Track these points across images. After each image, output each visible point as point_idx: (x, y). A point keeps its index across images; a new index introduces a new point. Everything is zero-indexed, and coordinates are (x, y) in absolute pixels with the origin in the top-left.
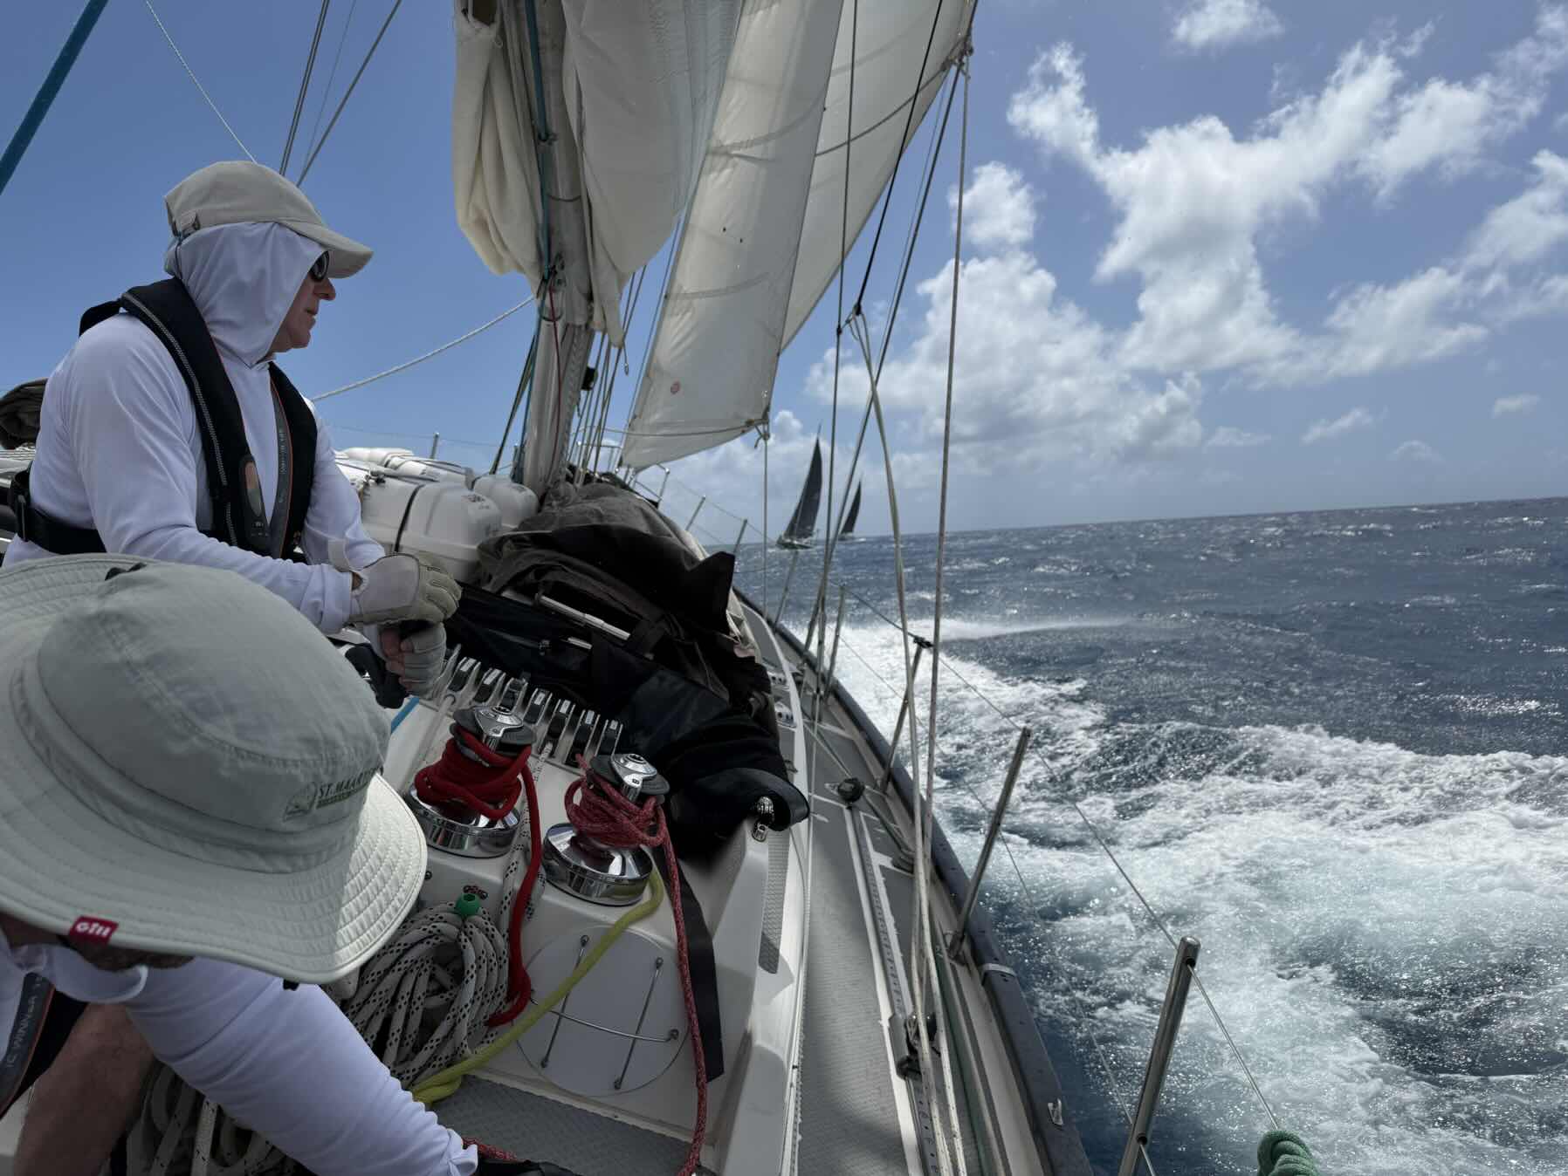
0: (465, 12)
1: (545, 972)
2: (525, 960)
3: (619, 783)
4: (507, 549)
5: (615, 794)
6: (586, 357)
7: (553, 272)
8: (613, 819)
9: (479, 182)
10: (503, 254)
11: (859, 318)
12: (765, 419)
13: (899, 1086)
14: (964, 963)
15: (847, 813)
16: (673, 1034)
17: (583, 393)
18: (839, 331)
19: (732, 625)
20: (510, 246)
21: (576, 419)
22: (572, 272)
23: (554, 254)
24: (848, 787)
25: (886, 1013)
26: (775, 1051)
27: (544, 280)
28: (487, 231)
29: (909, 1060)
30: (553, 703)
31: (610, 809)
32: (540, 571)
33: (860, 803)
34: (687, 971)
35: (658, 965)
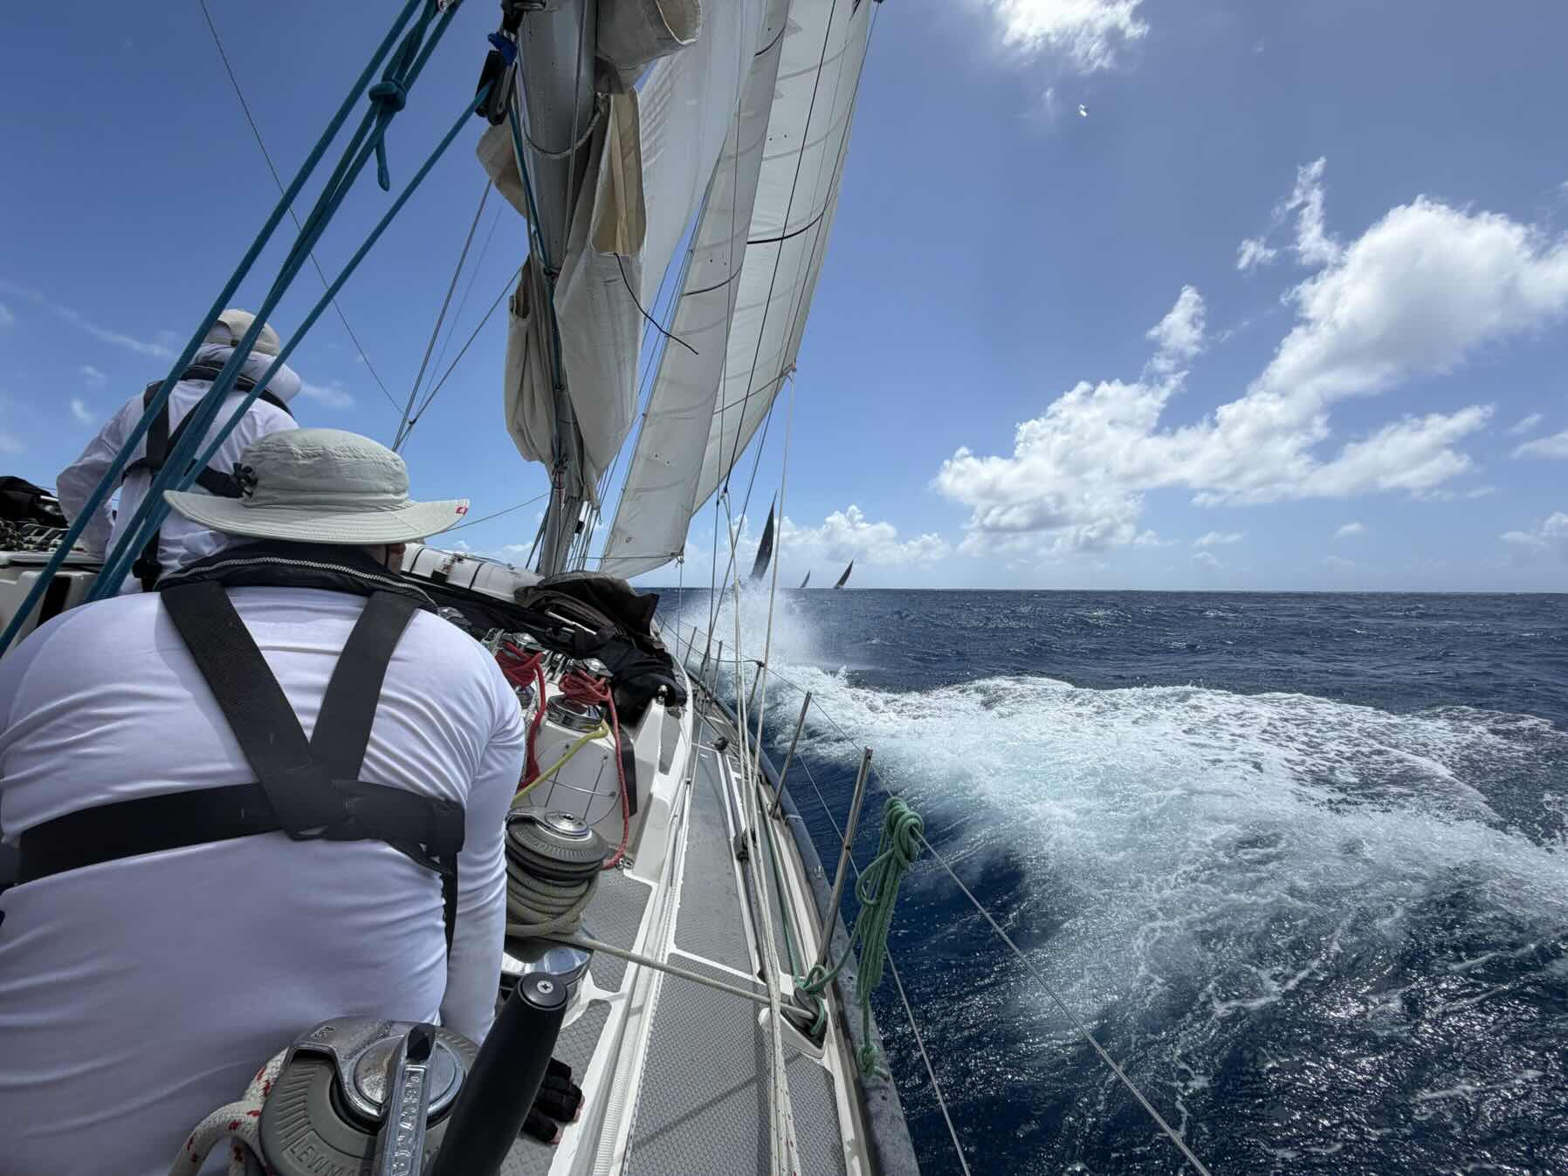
0: (512, 310)
1: (545, 763)
2: (536, 757)
3: (587, 670)
4: (530, 592)
5: (585, 674)
6: (578, 516)
7: (561, 462)
8: (583, 687)
9: (520, 406)
10: (532, 450)
11: (726, 495)
12: (681, 553)
13: (736, 863)
14: (778, 819)
15: (719, 755)
16: (613, 795)
17: (576, 535)
18: (718, 503)
19: (652, 633)
20: (536, 444)
21: (571, 550)
22: (573, 464)
23: (563, 452)
24: (719, 742)
25: (733, 834)
26: (663, 799)
27: (556, 466)
28: (523, 435)
29: (743, 853)
30: (553, 656)
31: (582, 682)
32: (548, 599)
33: (727, 750)
34: (620, 760)
35: (606, 758)
